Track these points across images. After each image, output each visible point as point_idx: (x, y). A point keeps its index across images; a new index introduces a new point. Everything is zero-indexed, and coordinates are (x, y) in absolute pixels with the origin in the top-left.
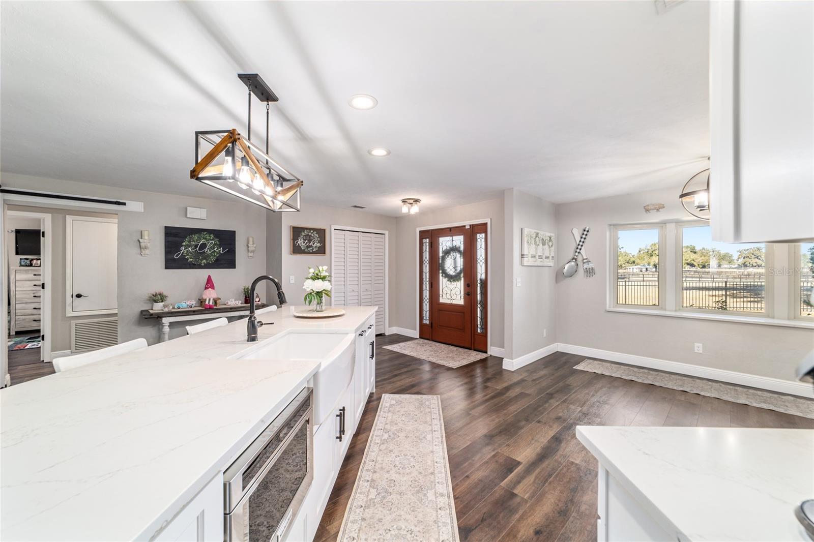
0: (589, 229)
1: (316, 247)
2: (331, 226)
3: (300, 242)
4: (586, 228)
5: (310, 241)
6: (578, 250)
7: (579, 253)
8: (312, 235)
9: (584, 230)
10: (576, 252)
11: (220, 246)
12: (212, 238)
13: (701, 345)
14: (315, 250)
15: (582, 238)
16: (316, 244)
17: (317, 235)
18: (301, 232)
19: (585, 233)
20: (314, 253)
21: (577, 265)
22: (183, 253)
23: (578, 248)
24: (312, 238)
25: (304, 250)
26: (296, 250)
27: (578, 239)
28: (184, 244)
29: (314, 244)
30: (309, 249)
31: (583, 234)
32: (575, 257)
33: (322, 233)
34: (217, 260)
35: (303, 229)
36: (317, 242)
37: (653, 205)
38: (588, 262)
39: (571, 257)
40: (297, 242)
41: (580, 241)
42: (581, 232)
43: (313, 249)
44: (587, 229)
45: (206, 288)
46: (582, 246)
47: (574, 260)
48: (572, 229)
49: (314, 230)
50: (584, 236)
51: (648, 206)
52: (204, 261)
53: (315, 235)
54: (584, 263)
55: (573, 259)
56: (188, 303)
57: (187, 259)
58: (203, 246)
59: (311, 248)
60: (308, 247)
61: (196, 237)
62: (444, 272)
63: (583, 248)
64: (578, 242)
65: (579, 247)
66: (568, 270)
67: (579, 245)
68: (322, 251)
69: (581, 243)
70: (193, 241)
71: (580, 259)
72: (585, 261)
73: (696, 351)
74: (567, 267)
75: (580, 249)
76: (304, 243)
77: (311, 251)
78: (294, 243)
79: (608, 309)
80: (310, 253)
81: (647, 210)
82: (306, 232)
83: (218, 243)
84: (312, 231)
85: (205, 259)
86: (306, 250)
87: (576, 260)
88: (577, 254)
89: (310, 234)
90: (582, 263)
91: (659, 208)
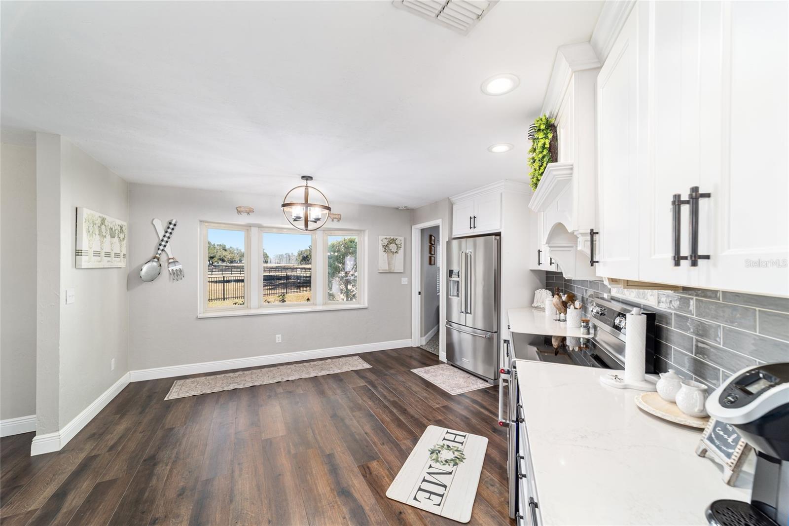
0: (176, 222)
4: (172, 220)
6: (161, 248)
7: (163, 250)
9: (170, 223)
10: (159, 249)
13: (280, 336)
15: (166, 232)
19: (171, 227)
21: (160, 265)
23: (161, 245)
27: (161, 234)
31: (168, 228)
32: (158, 256)
37: (245, 207)
38: (175, 262)
39: (151, 254)
41: (164, 236)
42: (166, 224)
44: (173, 222)
46: (167, 242)
47: (156, 260)
48: (153, 220)
50: (170, 230)
51: (240, 207)
54: (169, 263)
55: (154, 258)
63: (168, 245)
64: (161, 237)
65: (163, 243)
66: (146, 273)
67: (162, 240)
69: (166, 239)
71: (163, 258)
72: (171, 261)
73: (277, 342)
74: (145, 268)
75: (165, 246)
79: (200, 316)
81: (239, 212)
87: (158, 259)
88: (159, 252)
90: (167, 264)
91: (249, 212)
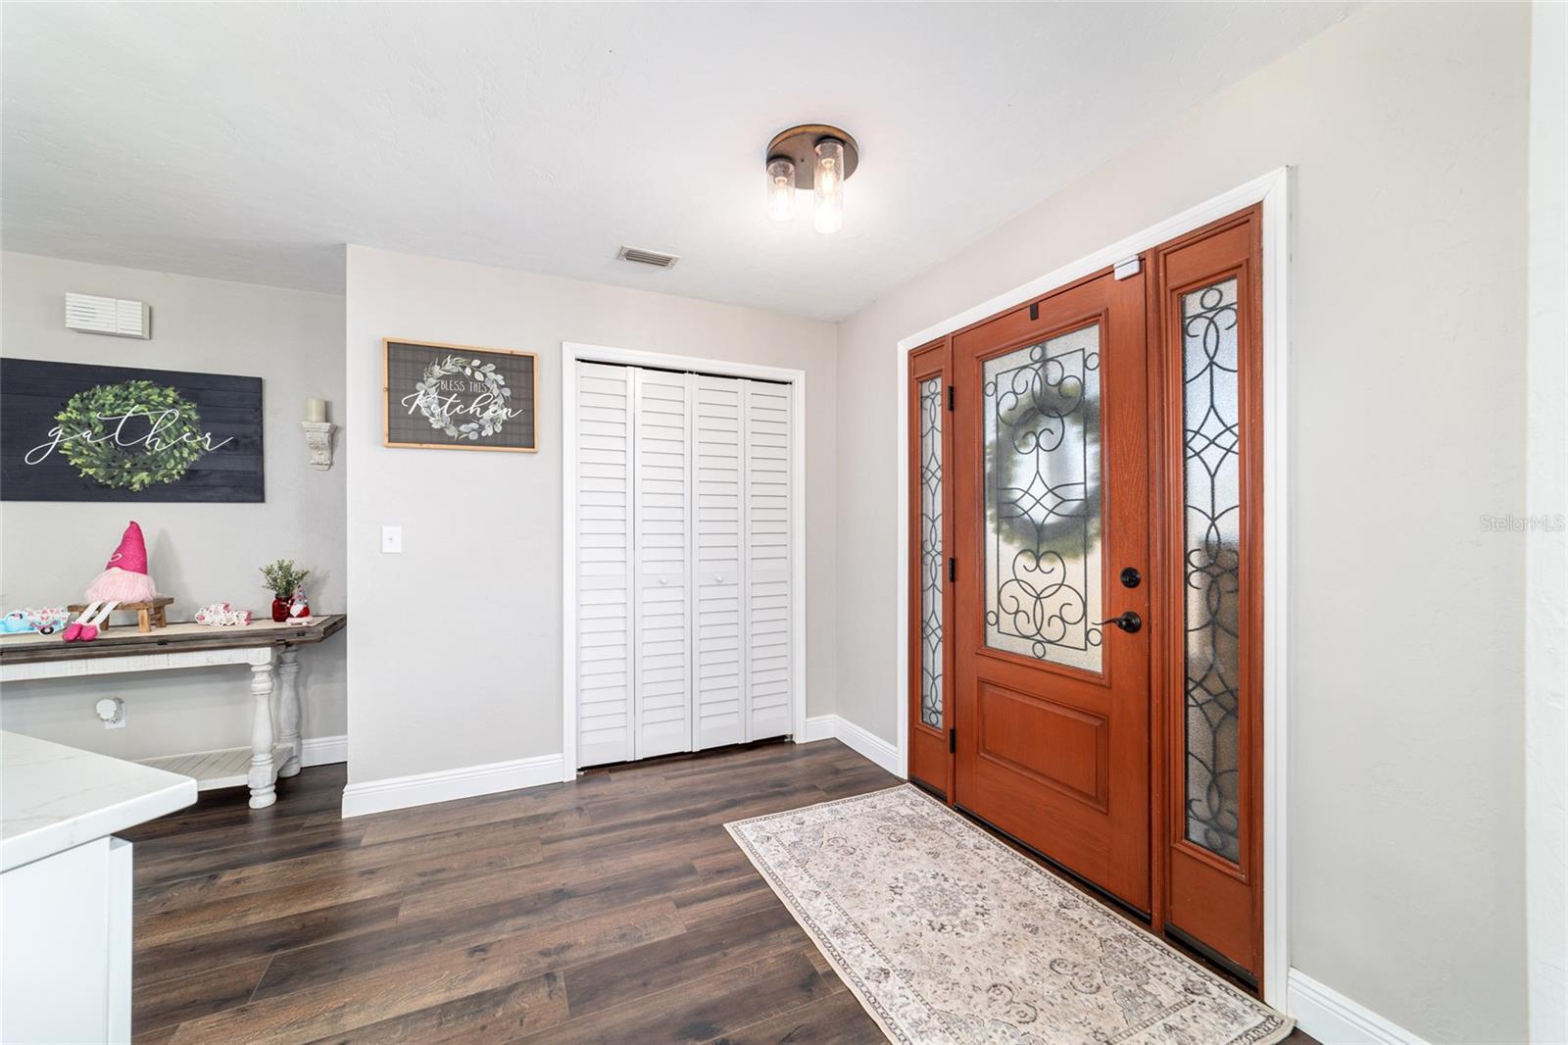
1: (493, 421)
2: (561, 344)
3: (426, 400)
5: (467, 397)
8: (479, 376)
11: (203, 426)
12: (170, 401)
14: (488, 432)
16: (492, 408)
17: (500, 378)
18: (428, 364)
20: (483, 442)
22: (59, 447)
24: (476, 388)
25: (442, 430)
26: (406, 428)
28: (62, 417)
29: (484, 409)
30: (463, 428)
33: (518, 370)
34: (192, 473)
35: (440, 353)
36: (501, 401)
40: (410, 402)
43: (482, 428)
45: (109, 567)
49: (485, 356)
52: (144, 475)
53: (492, 376)
56: (37, 618)
57: (77, 469)
58: (138, 425)
59: (474, 425)
60: (458, 421)
61: (108, 395)
62: (1009, 516)
68: (520, 434)
70: (101, 408)
76: (441, 404)
77: (473, 436)
78: (393, 403)
80: (467, 442)
82: (451, 365)
83: (195, 417)
84: (476, 363)
85: (143, 470)
86: (451, 432)
89: (468, 372)
